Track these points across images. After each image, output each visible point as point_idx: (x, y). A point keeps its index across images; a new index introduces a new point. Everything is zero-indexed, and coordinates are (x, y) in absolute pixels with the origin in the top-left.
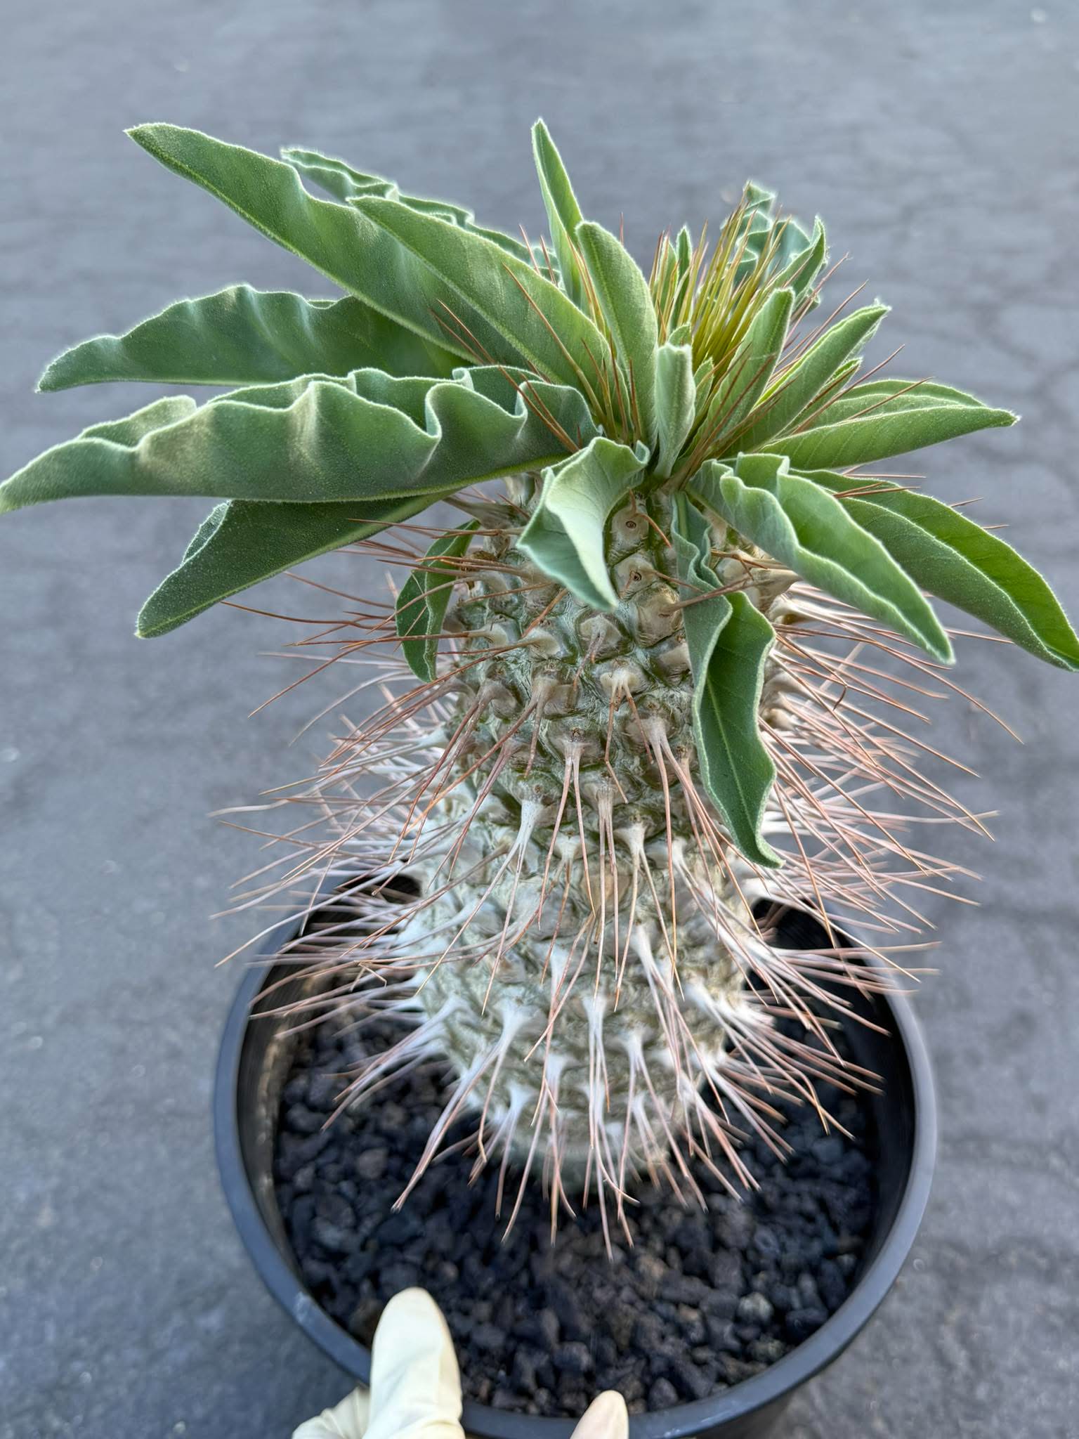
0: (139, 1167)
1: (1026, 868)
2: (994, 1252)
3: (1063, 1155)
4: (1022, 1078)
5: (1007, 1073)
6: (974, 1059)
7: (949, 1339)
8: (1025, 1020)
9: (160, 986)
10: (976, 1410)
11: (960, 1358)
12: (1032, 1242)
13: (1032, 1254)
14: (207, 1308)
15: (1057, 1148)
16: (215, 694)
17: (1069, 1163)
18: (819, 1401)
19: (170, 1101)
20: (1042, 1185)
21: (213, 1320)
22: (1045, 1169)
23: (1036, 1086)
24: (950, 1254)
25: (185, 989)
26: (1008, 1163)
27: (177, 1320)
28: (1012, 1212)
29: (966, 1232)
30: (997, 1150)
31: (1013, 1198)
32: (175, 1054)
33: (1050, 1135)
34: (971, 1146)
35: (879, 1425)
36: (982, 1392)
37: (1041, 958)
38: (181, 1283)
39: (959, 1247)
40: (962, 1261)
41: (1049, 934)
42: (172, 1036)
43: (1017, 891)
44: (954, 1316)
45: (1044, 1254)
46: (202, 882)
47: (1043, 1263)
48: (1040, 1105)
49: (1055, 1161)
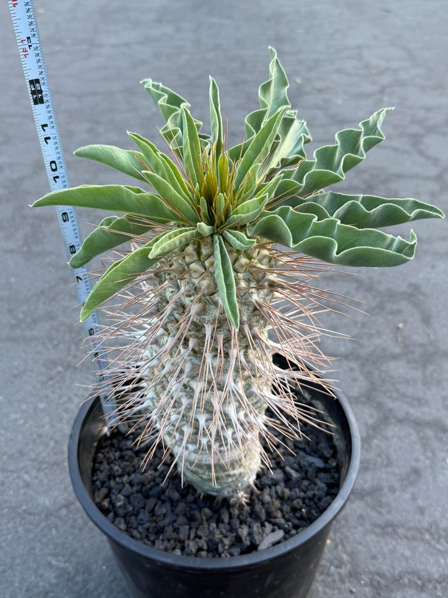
0: (10, 537)
1: (420, 401)
2: (398, 578)
3: (431, 534)
4: (414, 498)
6: (393, 490)
8: (416, 471)
9: (21, 453)
12: (414, 573)
13: (415, 579)
15: (428, 530)
16: (50, 317)
17: (433, 538)
20: (421, 547)
22: (423, 540)
23: (420, 502)
24: (378, 578)
25: (33, 456)
26: (406, 537)
28: (407, 559)
29: (385, 568)
30: (401, 531)
31: (407, 553)
32: (27, 485)
33: (426, 525)
34: (390, 529)
37: (425, 443)
38: (27, 590)
39: (381, 575)
40: (383, 582)
41: (429, 432)
42: (26, 477)
43: (415, 412)
45: (420, 579)
46: (41, 406)
47: (419, 582)
48: (421, 511)
49: (427, 536)
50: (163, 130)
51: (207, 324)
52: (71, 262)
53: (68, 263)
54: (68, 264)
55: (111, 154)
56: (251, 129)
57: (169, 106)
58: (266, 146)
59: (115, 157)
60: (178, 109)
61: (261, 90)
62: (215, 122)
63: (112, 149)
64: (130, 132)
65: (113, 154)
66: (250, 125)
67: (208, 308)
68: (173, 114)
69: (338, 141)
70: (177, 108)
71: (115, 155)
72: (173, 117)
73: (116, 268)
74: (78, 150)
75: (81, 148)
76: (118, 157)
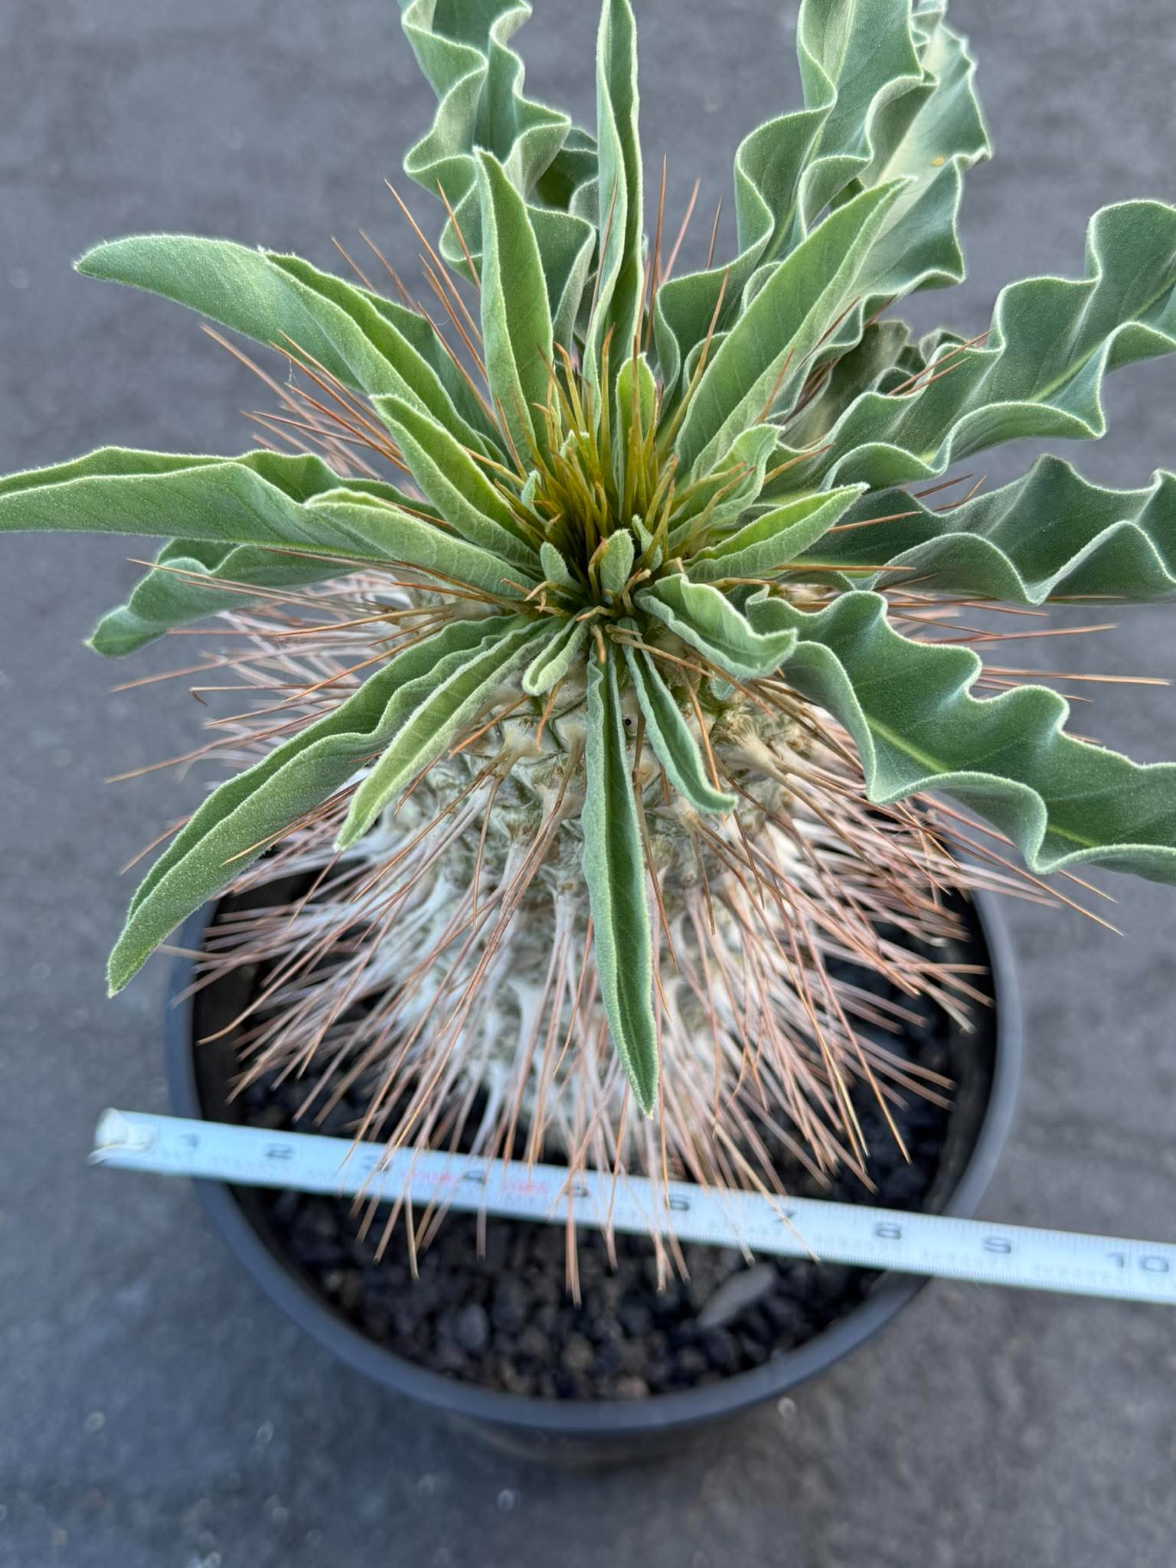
5: (1132, 1039)
6: (1093, 1017)
7: (1003, 1374)
10: (1022, 1458)
11: (1012, 1395)
14: (129, 1279)
18: (838, 1433)
19: (82, 1014)
21: (134, 1296)
26: (1113, 1159)
27: (93, 1293)
30: (1098, 1140)
31: (1110, 1203)
33: (1171, 1126)
34: (1069, 1133)
35: (904, 1469)
36: (1032, 1438)
44: (1014, 1345)
50: (417, 160)
51: (562, 893)
52: (97, 637)
53: (89, 642)
54: (87, 649)
55: (212, 274)
56: (755, 200)
57: (441, 44)
58: (811, 327)
59: (227, 286)
60: (478, 52)
61: (806, 15)
62: (613, 183)
63: (215, 253)
64: (271, 252)
65: (220, 277)
66: (753, 185)
67: (565, 851)
68: (459, 83)
69: (1098, 261)
70: (473, 49)
71: (229, 280)
72: (455, 95)
73: (227, 824)
74: (91, 253)
75: (100, 247)
76: (239, 288)
